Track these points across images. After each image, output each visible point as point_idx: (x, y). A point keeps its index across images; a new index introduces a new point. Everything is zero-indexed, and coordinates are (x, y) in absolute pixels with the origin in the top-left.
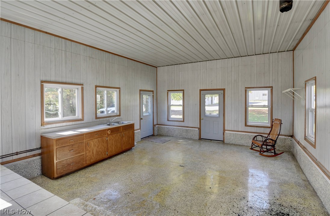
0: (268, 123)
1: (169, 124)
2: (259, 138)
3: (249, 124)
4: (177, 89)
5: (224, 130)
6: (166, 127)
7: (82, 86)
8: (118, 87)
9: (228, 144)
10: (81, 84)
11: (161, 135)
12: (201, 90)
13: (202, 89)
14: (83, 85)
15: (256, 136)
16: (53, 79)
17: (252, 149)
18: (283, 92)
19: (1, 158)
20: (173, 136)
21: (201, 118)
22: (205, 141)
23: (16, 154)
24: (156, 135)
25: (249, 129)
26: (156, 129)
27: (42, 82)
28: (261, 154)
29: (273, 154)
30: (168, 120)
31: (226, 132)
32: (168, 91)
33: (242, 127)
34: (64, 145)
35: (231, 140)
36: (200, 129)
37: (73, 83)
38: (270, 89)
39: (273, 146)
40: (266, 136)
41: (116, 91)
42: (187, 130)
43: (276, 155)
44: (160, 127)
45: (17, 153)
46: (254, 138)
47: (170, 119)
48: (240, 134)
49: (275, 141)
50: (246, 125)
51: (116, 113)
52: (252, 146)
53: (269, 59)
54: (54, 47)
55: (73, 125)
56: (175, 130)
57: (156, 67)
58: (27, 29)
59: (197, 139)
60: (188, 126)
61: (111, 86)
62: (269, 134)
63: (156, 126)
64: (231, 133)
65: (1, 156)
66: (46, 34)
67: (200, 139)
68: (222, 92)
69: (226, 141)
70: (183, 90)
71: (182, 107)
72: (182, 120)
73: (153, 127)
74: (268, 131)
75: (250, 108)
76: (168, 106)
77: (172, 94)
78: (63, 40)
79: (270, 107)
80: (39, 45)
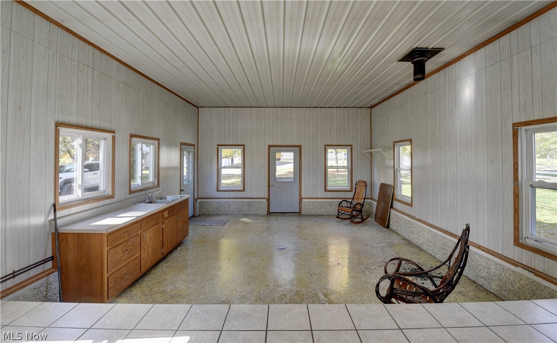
0: (348, 186)
1: (219, 197)
2: (344, 204)
3: (328, 188)
4: (234, 144)
5: (301, 199)
6: (215, 202)
7: (114, 135)
8: (156, 137)
9: (307, 216)
10: (112, 130)
11: (205, 214)
12: (270, 146)
13: (271, 144)
14: (114, 132)
15: (341, 202)
16: (73, 120)
17: (338, 217)
18: (364, 151)
19: (2, 282)
20: (226, 215)
21: (271, 185)
22: (277, 216)
23: (12, 275)
24: (197, 215)
25: (329, 195)
26: (197, 205)
27: (58, 125)
28: (352, 222)
29: (361, 220)
30: (218, 190)
31: (303, 200)
32: (218, 145)
33: (321, 193)
34: (117, 244)
35: (310, 210)
36: (268, 200)
37: (101, 129)
38: (350, 147)
39: (361, 211)
40: (350, 200)
41: (153, 144)
42: (249, 203)
43: (363, 220)
44: (204, 202)
45: (14, 272)
46: (339, 205)
47: (221, 189)
48: (320, 202)
49: (362, 205)
50: (326, 190)
51: (153, 182)
52: (338, 214)
53: (349, 114)
54: (77, 60)
55: (99, 207)
56: (230, 204)
57: (198, 107)
58: (38, 18)
59: (264, 214)
60: (250, 197)
61: (149, 136)
62: (353, 198)
63: (198, 201)
64: (309, 202)
65: (2, 278)
66: (67, 33)
67: (269, 213)
68: (297, 149)
69: (303, 212)
70: (244, 145)
71: (240, 169)
72: (242, 189)
73: (194, 203)
74: (351, 195)
75: (329, 170)
76: (218, 169)
77: (225, 152)
78: (90, 47)
79: (350, 168)
80: (56, 53)
